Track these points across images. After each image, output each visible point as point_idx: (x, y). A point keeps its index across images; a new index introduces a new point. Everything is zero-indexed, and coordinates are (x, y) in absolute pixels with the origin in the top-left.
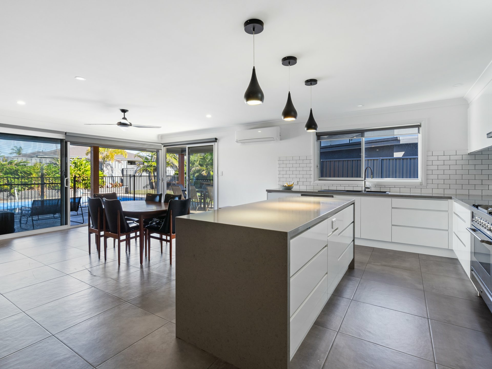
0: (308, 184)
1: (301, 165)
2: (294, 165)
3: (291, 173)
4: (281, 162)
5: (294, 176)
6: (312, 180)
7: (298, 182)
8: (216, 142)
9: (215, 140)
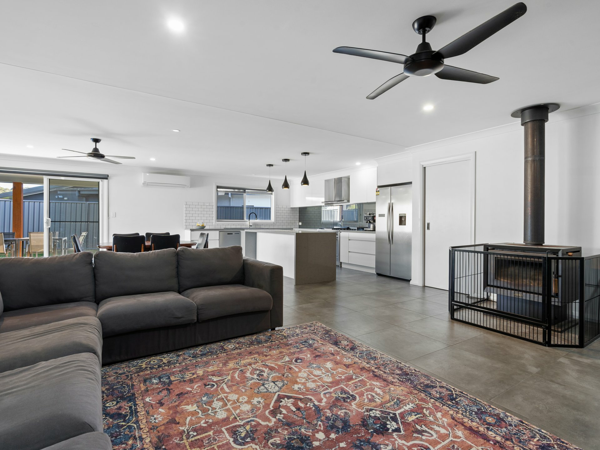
0: (211, 224)
1: (205, 210)
2: (200, 209)
3: (197, 215)
4: (188, 206)
5: (200, 218)
6: (214, 221)
7: (203, 222)
8: (107, 179)
9: (106, 177)
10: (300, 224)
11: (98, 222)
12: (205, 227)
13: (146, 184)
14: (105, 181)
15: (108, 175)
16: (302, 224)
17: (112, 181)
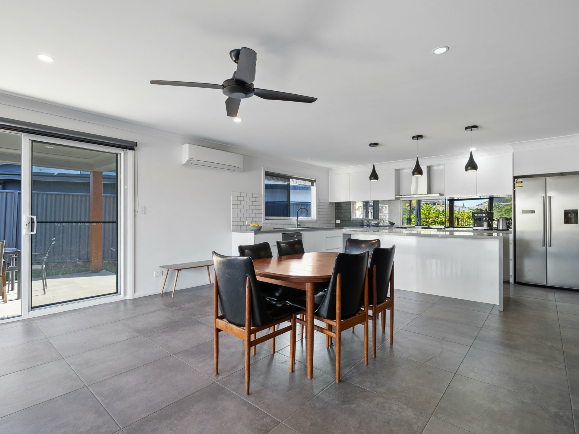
1: (254, 203)
2: (248, 203)
3: (245, 211)
4: (236, 198)
5: (248, 215)
6: (263, 219)
7: (251, 221)
8: (133, 149)
9: (131, 146)
10: (338, 221)
11: (115, 222)
12: (261, 227)
13: (191, 163)
14: (130, 153)
15: (137, 143)
16: (340, 222)
17: (141, 151)
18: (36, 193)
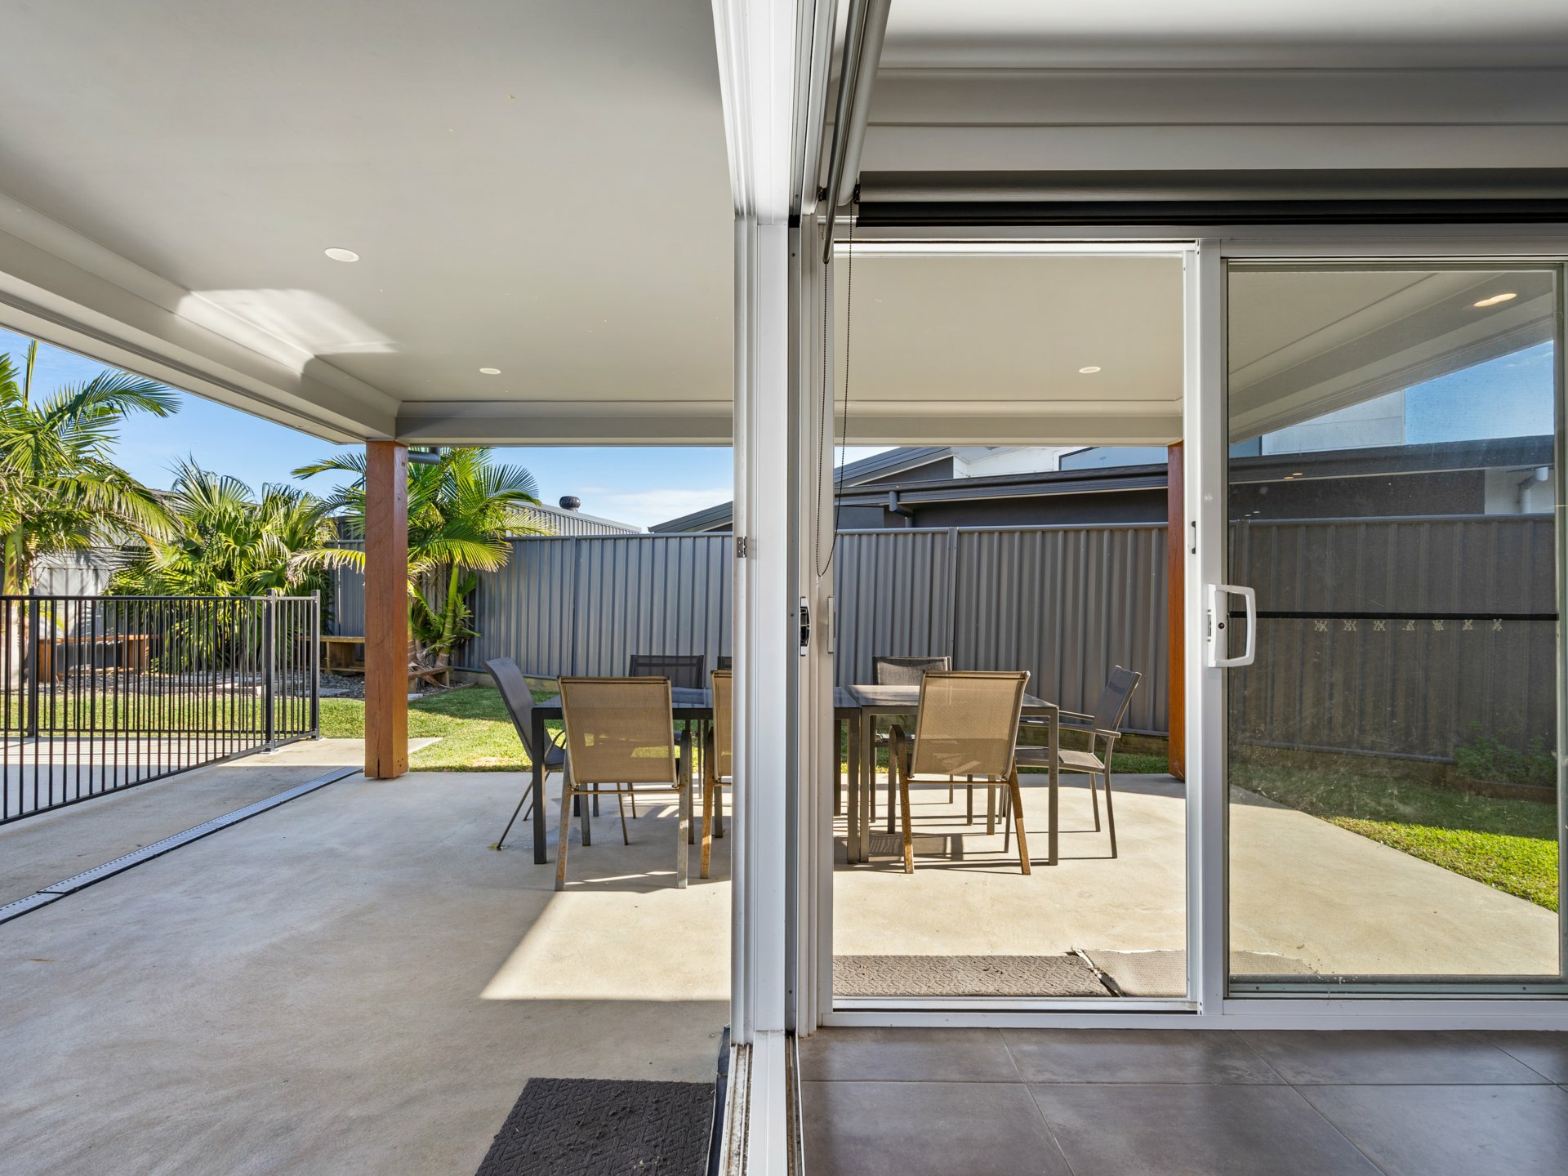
18: (1082, 530)
